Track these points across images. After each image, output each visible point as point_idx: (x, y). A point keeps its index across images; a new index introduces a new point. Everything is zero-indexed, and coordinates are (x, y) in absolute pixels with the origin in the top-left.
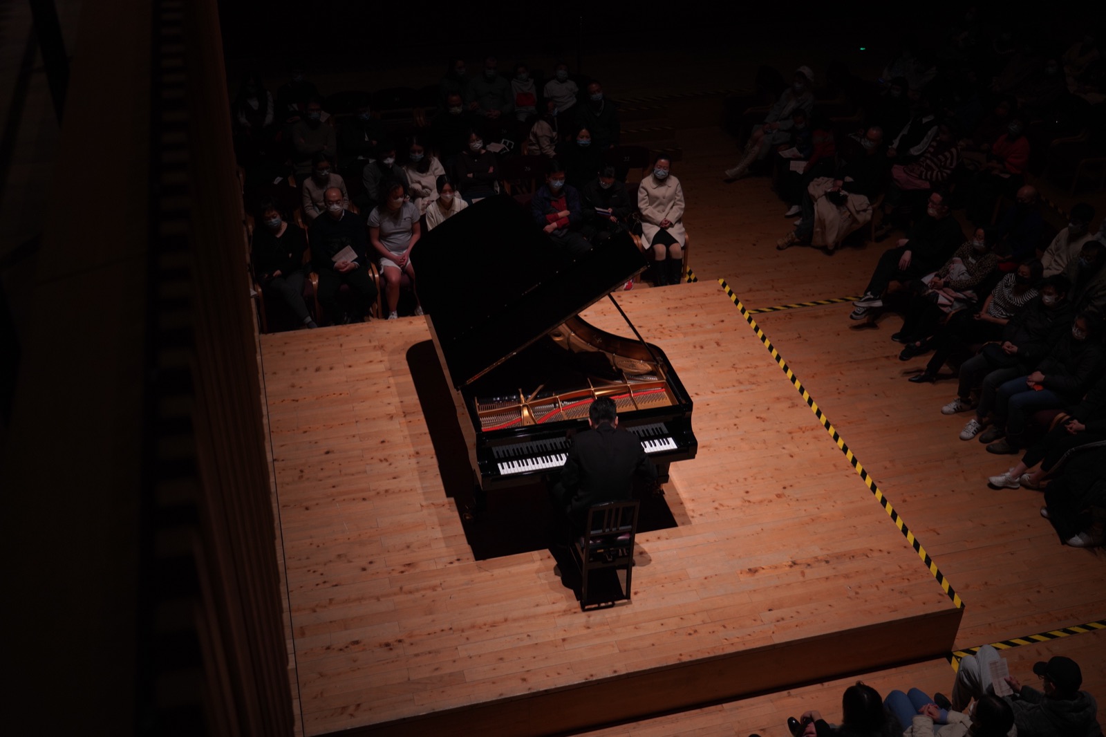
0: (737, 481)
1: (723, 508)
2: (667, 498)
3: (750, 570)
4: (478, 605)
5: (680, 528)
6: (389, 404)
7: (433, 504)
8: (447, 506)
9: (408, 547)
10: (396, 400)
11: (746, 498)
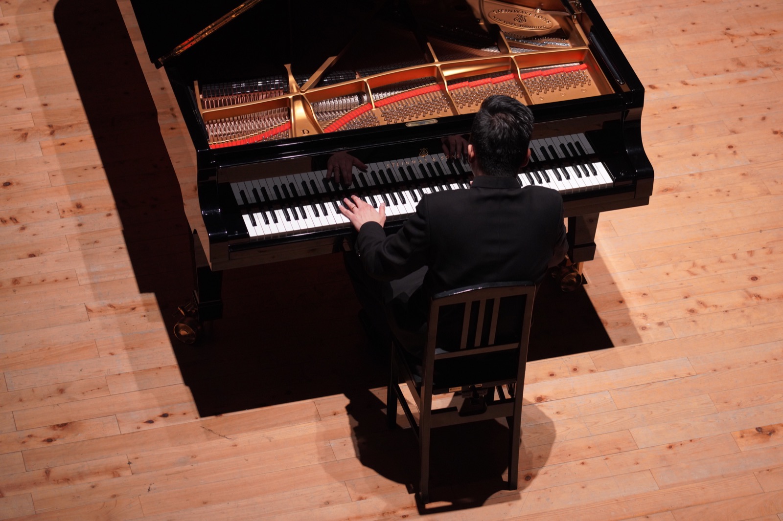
0: (735, 256)
1: (707, 311)
2: (592, 290)
3: (759, 430)
4: (205, 503)
5: (618, 349)
6: (19, 109)
7: (111, 306)
8: (141, 310)
9: (62, 391)
10: (33, 102)
11: (753, 290)
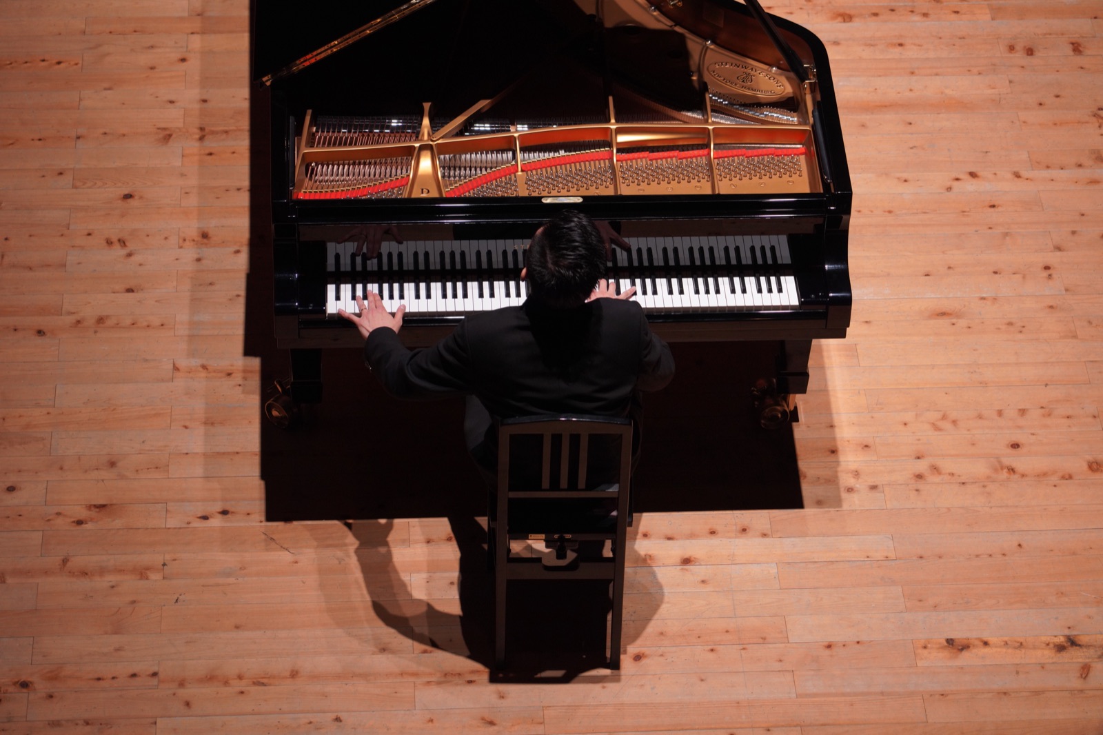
0: (1000, 413)
1: (937, 479)
2: (800, 432)
3: (950, 642)
4: (237, 627)
5: (808, 512)
6: (172, 102)
7: (204, 367)
8: (238, 378)
9: (112, 464)
10: (190, 95)
11: (1007, 461)
